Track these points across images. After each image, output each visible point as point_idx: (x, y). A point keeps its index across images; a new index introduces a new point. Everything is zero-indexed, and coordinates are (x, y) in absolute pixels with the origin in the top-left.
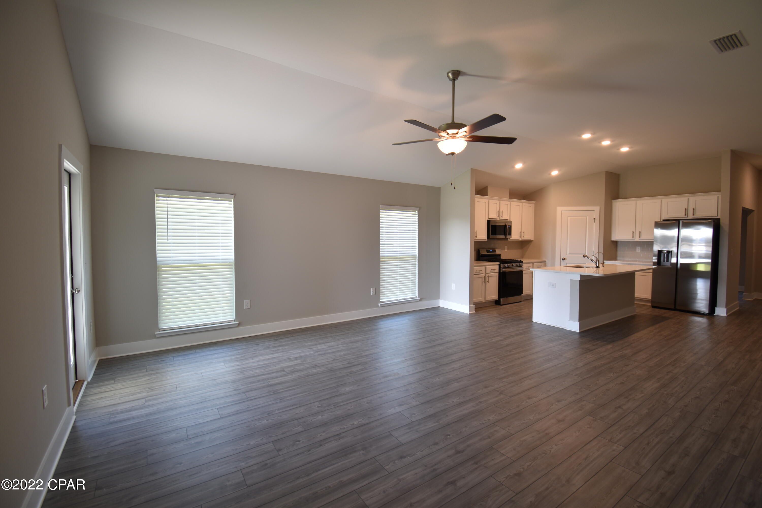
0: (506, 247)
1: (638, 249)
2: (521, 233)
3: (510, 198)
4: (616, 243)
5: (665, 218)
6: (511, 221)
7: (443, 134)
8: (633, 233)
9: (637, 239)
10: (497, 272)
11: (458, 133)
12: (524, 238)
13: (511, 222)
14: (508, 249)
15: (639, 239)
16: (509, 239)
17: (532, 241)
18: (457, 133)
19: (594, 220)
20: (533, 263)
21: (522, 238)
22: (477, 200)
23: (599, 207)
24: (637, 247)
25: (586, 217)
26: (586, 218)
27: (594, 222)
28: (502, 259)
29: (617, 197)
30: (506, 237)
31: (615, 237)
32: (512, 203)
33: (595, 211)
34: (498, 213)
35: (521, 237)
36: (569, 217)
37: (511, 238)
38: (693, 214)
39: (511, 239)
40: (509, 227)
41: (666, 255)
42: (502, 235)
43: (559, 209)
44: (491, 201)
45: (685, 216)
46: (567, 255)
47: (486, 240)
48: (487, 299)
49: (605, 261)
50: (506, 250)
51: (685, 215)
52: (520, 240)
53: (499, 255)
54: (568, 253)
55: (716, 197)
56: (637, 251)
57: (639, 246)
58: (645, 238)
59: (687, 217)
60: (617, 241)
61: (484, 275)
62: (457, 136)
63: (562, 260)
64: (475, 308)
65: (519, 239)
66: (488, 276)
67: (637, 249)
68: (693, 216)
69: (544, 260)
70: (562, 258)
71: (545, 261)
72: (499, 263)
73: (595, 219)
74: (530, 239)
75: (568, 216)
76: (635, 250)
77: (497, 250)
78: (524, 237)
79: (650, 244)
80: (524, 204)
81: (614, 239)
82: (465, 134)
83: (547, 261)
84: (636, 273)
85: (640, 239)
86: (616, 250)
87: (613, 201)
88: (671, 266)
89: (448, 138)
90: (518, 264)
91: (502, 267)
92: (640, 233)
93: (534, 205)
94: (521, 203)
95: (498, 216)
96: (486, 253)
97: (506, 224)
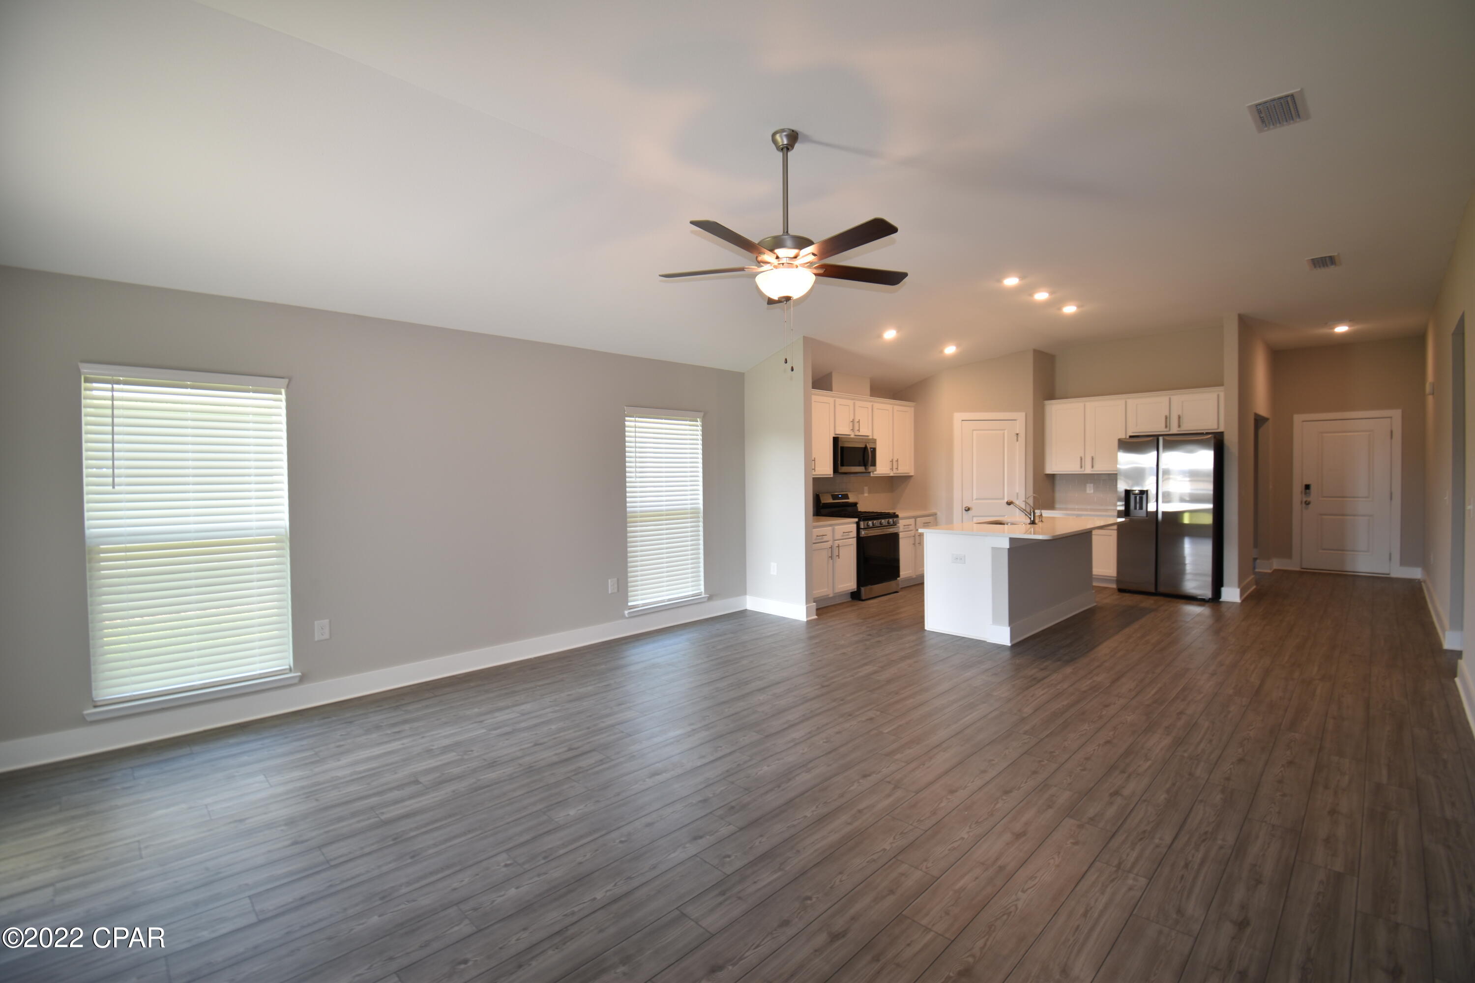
0: (866, 488)
1: (1090, 489)
2: (892, 461)
3: (872, 395)
4: (1052, 477)
5: (1133, 433)
6: (876, 440)
7: (767, 257)
8: (1081, 459)
9: (1088, 470)
10: (854, 538)
11: (798, 258)
12: (897, 472)
13: (874, 441)
14: (870, 492)
15: (1092, 471)
16: (871, 473)
17: (911, 477)
18: (796, 257)
19: (1016, 438)
20: (915, 518)
21: (895, 471)
22: (814, 398)
23: (1023, 414)
24: (1088, 485)
25: (1003, 432)
26: (1004, 434)
27: (1017, 440)
28: (860, 512)
29: (1051, 395)
30: (866, 469)
31: (1051, 468)
32: (876, 405)
33: (1018, 421)
34: (851, 424)
35: (892, 469)
36: (974, 432)
37: (876, 471)
38: (1179, 426)
39: (875, 473)
40: (871, 451)
41: (1138, 497)
42: (859, 466)
43: (958, 417)
44: (838, 401)
45: (1165, 430)
46: (974, 501)
47: (832, 476)
48: (837, 591)
50: (866, 495)
51: (1166, 427)
52: (892, 475)
53: (855, 505)
54: (975, 497)
55: (1215, 396)
56: (1088, 492)
57: (1091, 483)
58: (1101, 468)
59: (1168, 429)
60: (1054, 475)
61: (829, 544)
62: (796, 262)
63: (966, 510)
64: (817, 610)
65: (889, 474)
66: (838, 545)
67: (1088, 489)
68: (1179, 429)
69: (933, 511)
70: (965, 508)
71: (936, 514)
72: (856, 520)
73: (1017, 434)
74: (909, 473)
75: (973, 430)
76: (1085, 490)
77: (850, 495)
78: (897, 469)
79: (1111, 478)
80: (896, 408)
81: (1049, 471)
82: (811, 258)
83: (939, 513)
84: (1094, 532)
85: (1093, 469)
86: (1053, 491)
87: (1047, 402)
88: (1147, 516)
89: (775, 267)
90: (891, 520)
91: (862, 526)
92: (1093, 459)
93: (913, 409)
94: (892, 406)
95: (852, 429)
96: (831, 501)
97: (866, 446)
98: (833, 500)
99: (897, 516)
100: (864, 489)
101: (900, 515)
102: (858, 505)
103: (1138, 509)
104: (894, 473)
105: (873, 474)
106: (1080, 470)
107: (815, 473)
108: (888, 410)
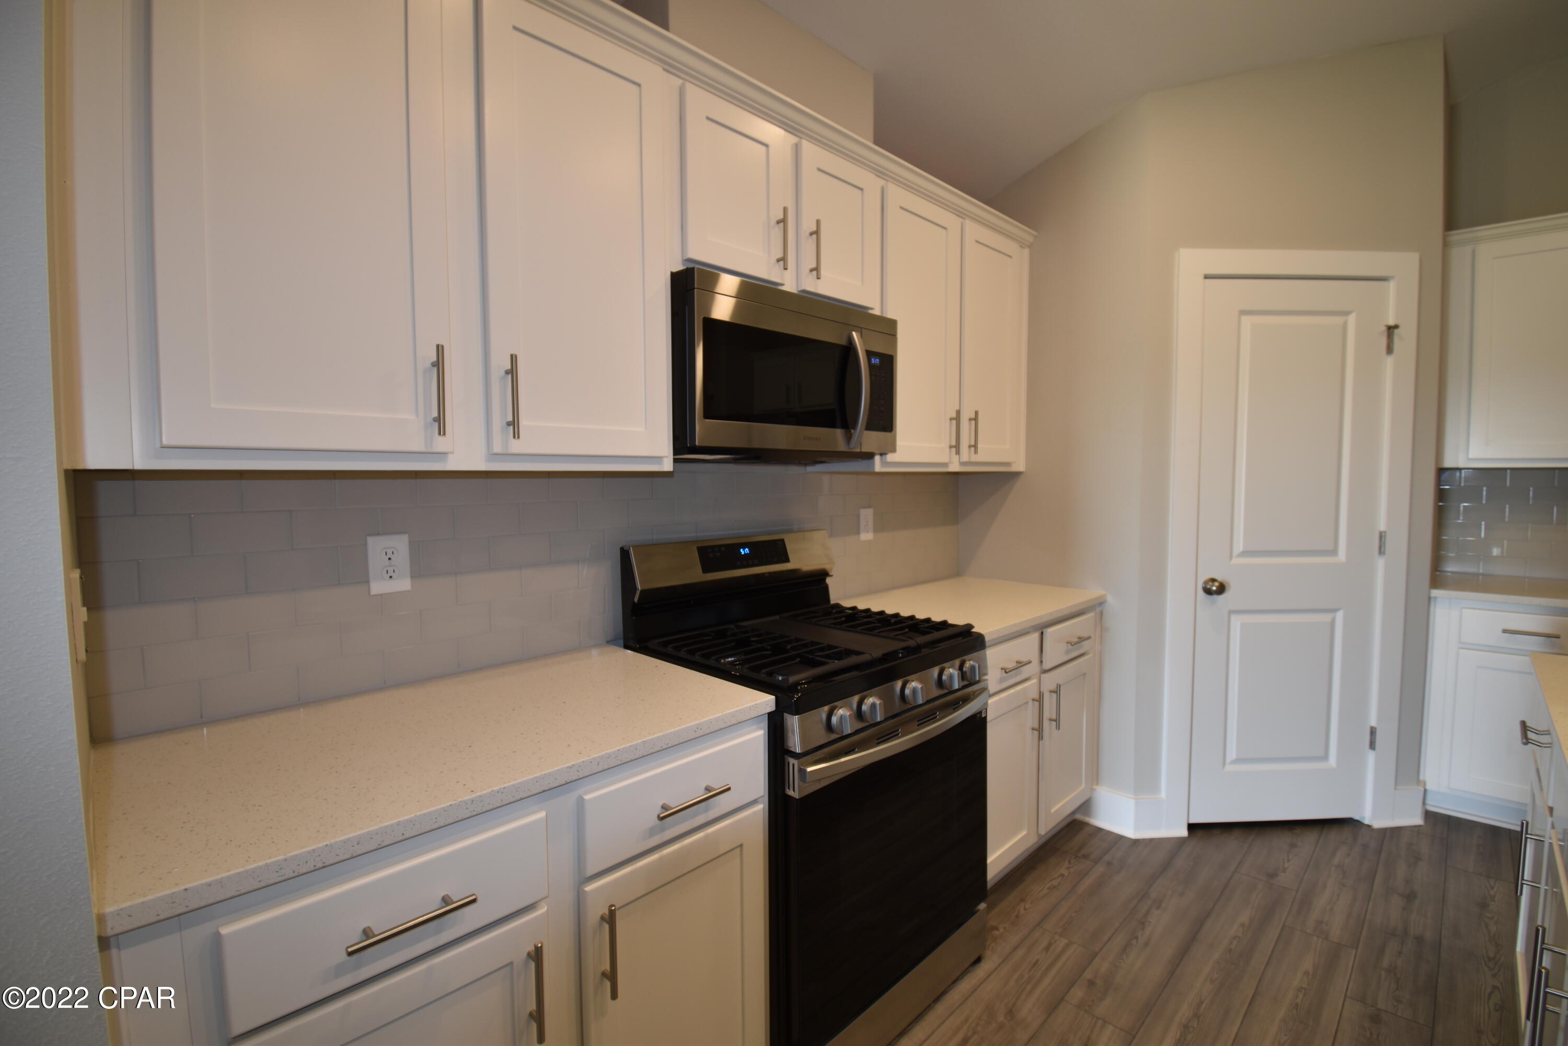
0: (867, 515)
2: (957, 418)
3: (881, 144)
6: (893, 324)
10: (756, 802)
12: (975, 458)
13: (888, 328)
14: (879, 528)
16: (877, 458)
17: (1017, 474)
19: (1384, 341)
20: (1044, 626)
21: (966, 455)
23: (1416, 257)
25: (1339, 320)
26: (1345, 326)
27: (1390, 350)
30: (849, 438)
32: (893, 193)
33: (1392, 285)
34: (777, 232)
35: (957, 447)
36: (1245, 318)
37: (894, 450)
39: (890, 457)
40: (871, 367)
43: (1192, 263)
46: (1235, 561)
50: (867, 536)
52: (955, 467)
53: (819, 578)
54: (1239, 546)
63: (1208, 591)
65: (946, 465)
66: (610, 908)
69: (1095, 591)
70: (1206, 582)
71: (1102, 603)
72: (765, 701)
73: (1395, 327)
74: (1008, 464)
75: (1243, 312)
78: (974, 446)
80: (973, 230)
91: (795, 743)
94: (958, 216)
95: (783, 260)
96: (695, 575)
97: (850, 340)
98: (706, 570)
99: (979, 640)
100: (858, 516)
102: (827, 581)
104: (962, 464)
105: (884, 463)
107: (516, 446)
108: (945, 228)
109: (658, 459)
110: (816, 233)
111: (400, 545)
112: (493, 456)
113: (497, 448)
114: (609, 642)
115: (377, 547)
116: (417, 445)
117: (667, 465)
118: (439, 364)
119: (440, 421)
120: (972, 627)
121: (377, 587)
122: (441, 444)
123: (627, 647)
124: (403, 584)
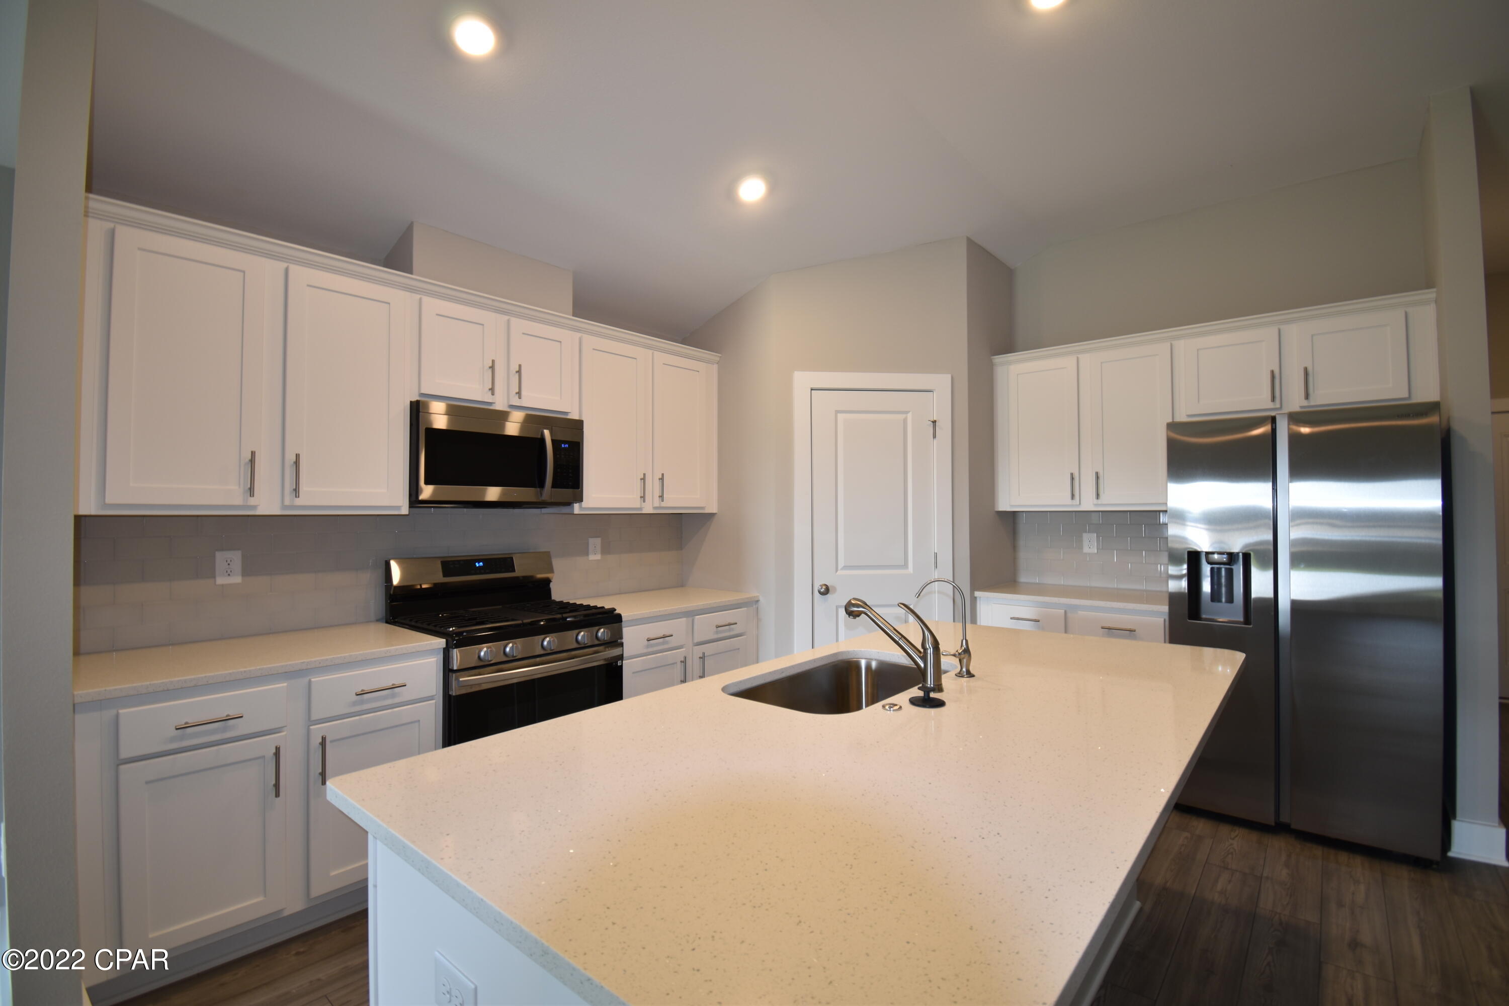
0: (595, 542)
1: (1090, 544)
2: (643, 479)
3: (578, 315)
4: (1011, 519)
5: (1189, 416)
6: (583, 422)
8: (1072, 479)
9: (1088, 503)
10: (431, 698)
12: (663, 504)
13: (575, 424)
14: (606, 550)
15: (1096, 505)
16: (573, 505)
17: (711, 515)
19: (932, 429)
20: (690, 614)
21: (654, 501)
23: (949, 377)
24: (1086, 537)
25: (903, 416)
26: (905, 421)
27: (934, 437)
29: (1007, 345)
30: (539, 494)
31: (1009, 498)
32: (590, 341)
33: (935, 393)
34: (490, 374)
35: (644, 498)
36: (839, 415)
37: (580, 499)
38: (1307, 396)
39: (580, 504)
41: (1222, 566)
43: (803, 380)
44: (434, 304)
45: (1271, 405)
46: (839, 572)
47: (409, 511)
48: (319, 889)
49: (977, 594)
50: (595, 557)
51: (1274, 397)
53: (541, 584)
54: (841, 564)
55: (1397, 319)
56: (1086, 550)
57: (1093, 531)
58: (1120, 500)
59: (1278, 406)
60: (1014, 514)
63: (820, 592)
65: (634, 509)
66: (324, 739)
67: (1085, 543)
68: (1304, 403)
69: (753, 594)
70: (820, 587)
71: (754, 602)
72: (441, 642)
73: (934, 422)
74: (703, 508)
75: (837, 412)
76: (1081, 547)
78: (662, 494)
79: (1153, 522)
80: (664, 357)
81: (1005, 503)
83: (761, 599)
85: (1099, 502)
86: (1014, 547)
87: (998, 359)
88: (1247, 620)
91: (473, 659)
92: (1097, 478)
93: (715, 367)
94: (651, 352)
95: (492, 390)
96: (439, 578)
97: (542, 434)
98: (445, 575)
99: (619, 618)
100: (588, 544)
101: (625, 616)
102: (552, 585)
103: (1224, 600)
104: (655, 508)
105: (581, 507)
106: (1068, 501)
107: (298, 502)
108: (636, 359)
109: (399, 508)
110: (519, 372)
111: (236, 557)
112: (284, 507)
113: (287, 503)
114: (378, 620)
115: (220, 557)
116: (238, 501)
117: (405, 510)
118: (252, 461)
119: (251, 491)
120: (615, 610)
121: (220, 581)
122: (252, 501)
123: (387, 622)
124: (237, 579)
